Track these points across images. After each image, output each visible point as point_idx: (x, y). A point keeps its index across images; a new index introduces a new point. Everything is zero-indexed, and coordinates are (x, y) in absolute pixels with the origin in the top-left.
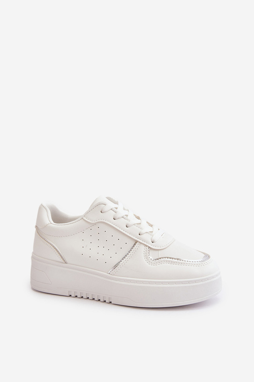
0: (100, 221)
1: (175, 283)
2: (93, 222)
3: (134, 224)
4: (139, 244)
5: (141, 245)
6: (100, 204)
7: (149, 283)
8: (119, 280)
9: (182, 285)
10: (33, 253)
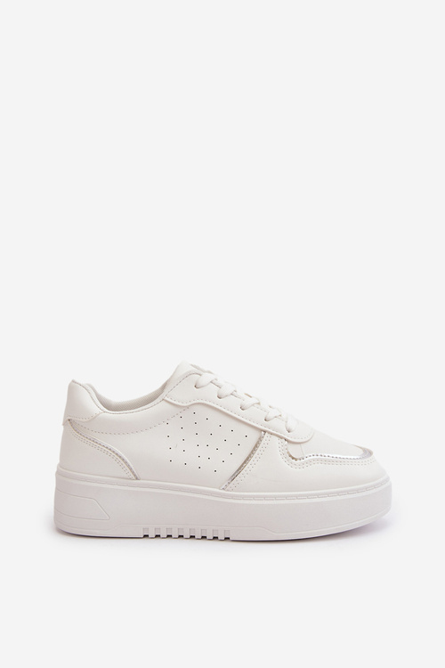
0: (198, 401)
1: (338, 494)
2: (185, 405)
3: (253, 405)
4: (269, 435)
5: (273, 436)
6: (189, 374)
7: (297, 497)
8: (243, 498)
9: (348, 496)
10: (60, 465)
